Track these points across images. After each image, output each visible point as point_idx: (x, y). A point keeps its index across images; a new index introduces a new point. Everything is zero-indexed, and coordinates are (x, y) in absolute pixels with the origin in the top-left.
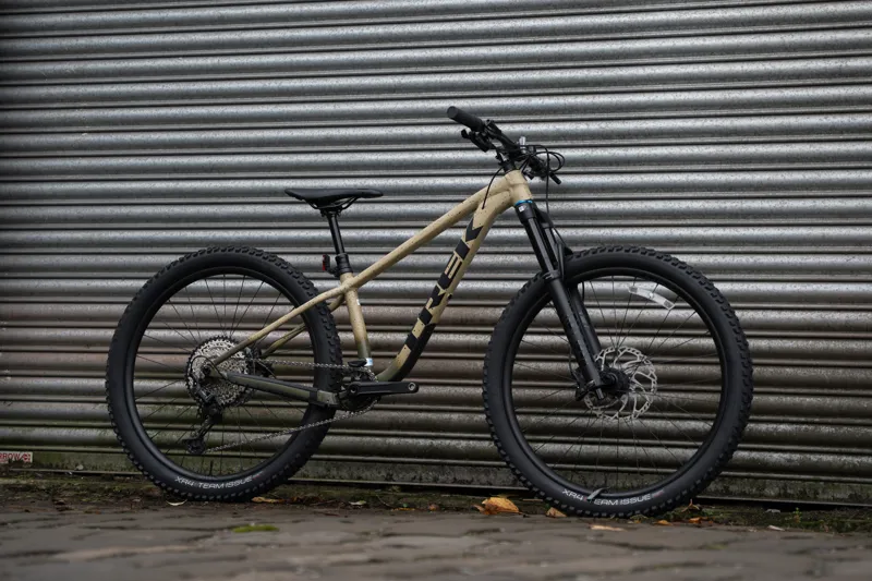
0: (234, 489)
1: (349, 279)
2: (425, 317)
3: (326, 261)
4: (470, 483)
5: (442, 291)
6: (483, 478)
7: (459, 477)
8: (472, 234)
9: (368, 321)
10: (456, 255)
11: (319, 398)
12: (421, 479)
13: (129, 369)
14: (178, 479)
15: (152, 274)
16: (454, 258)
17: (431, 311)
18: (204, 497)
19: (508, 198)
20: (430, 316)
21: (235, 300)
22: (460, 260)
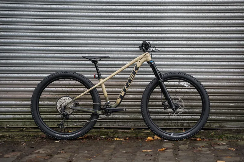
0: (73, 137)
1: (102, 81)
2: (125, 90)
3: (95, 76)
4: (123, 126)
5: (129, 84)
6: (126, 125)
7: (119, 125)
8: (137, 69)
9: (108, 92)
10: (132, 74)
11: (97, 113)
12: (109, 125)
13: (37, 105)
14: (56, 134)
15: (42, 79)
16: (132, 75)
17: (126, 89)
18: (64, 139)
19: (146, 59)
20: (126, 90)
21: (68, 87)
22: (134, 76)
